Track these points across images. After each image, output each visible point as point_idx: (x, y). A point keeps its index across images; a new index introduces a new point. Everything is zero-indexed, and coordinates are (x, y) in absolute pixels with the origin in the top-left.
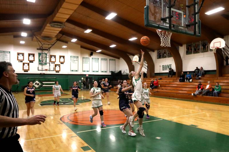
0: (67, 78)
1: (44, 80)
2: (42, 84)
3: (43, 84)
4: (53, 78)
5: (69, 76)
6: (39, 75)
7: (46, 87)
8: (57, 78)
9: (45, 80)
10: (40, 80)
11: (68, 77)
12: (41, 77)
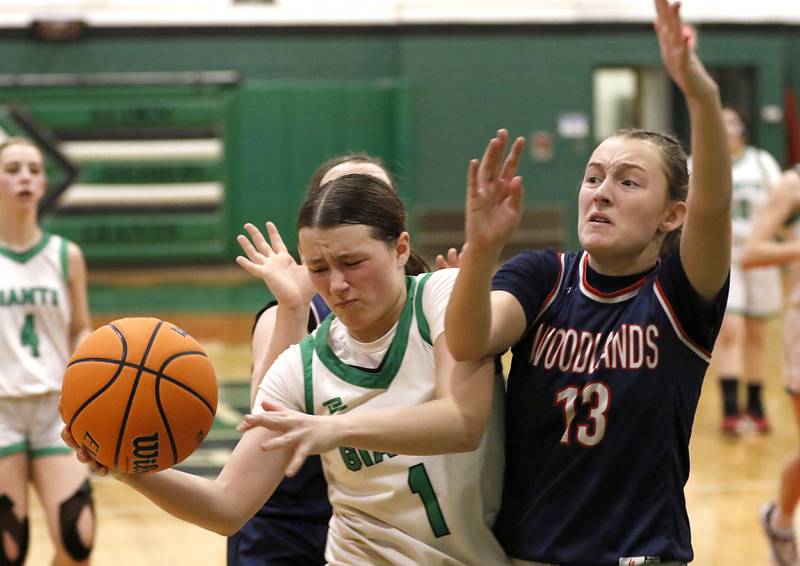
0: (385, 83)
1: (77, 111)
2: (60, 177)
3: (72, 173)
4: (198, 89)
5: (409, 45)
6: (20, 49)
7: (113, 222)
8: (254, 85)
9: (95, 115)
10: (24, 110)
11: (395, 71)
12: (45, 68)
